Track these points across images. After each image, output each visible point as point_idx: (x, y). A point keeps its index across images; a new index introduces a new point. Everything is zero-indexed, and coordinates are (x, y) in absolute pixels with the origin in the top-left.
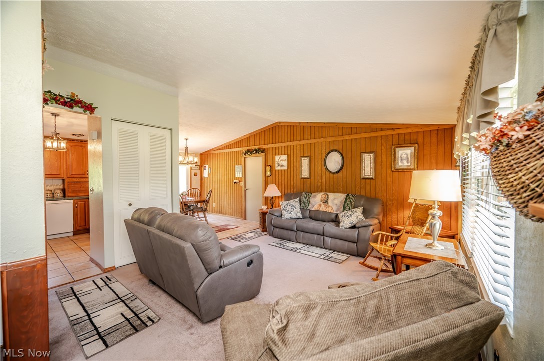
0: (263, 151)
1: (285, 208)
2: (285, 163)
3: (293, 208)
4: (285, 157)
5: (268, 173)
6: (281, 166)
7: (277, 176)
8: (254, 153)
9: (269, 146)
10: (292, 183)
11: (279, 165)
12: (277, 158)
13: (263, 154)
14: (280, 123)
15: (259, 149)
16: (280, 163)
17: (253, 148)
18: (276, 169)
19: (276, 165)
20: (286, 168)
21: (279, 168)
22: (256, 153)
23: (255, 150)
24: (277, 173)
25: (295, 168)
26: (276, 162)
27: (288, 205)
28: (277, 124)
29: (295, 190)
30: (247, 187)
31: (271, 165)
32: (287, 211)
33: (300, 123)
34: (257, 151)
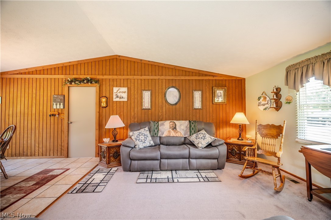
0: (97, 81)
1: (138, 138)
2: (125, 95)
3: (145, 137)
4: (125, 89)
5: (104, 104)
6: (120, 98)
7: (115, 108)
8: (85, 82)
9: (105, 77)
10: (133, 114)
11: (117, 97)
12: (115, 89)
13: (97, 85)
14: (119, 56)
15: (92, 79)
16: (119, 94)
17: (83, 77)
18: (114, 100)
19: (114, 97)
20: (126, 100)
21: (118, 99)
22: (87, 82)
23: (87, 79)
24: (115, 105)
25: (136, 101)
26: (114, 94)
27: (140, 134)
28: (115, 57)
29: (136, 120)
30: (72, 119)
31: (107, 96)
32: (140, 140)
33: (141, 60)
34: (90, 81)
